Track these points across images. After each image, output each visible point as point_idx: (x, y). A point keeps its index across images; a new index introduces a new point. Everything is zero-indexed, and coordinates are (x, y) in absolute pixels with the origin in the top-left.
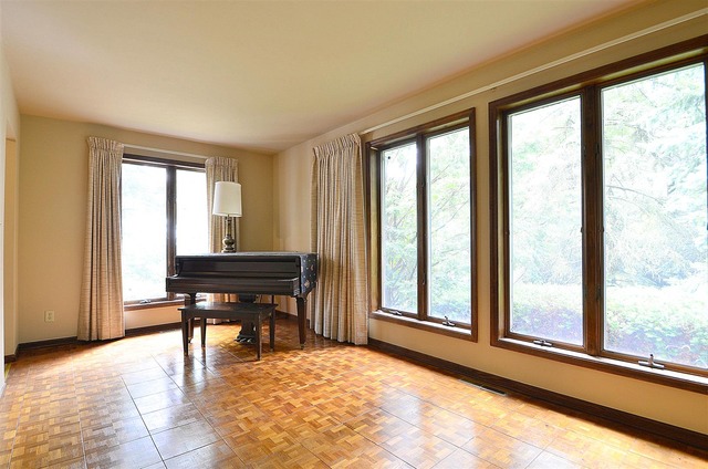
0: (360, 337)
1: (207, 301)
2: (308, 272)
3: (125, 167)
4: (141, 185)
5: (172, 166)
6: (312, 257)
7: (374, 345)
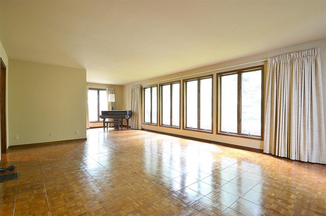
0: (140, 128)
1: (107, 120)
2: (129, 114)
3: (89, 91)
4: (92, 95)
5: (98, 90)
6: (131, 112)
7: (143, 129)
